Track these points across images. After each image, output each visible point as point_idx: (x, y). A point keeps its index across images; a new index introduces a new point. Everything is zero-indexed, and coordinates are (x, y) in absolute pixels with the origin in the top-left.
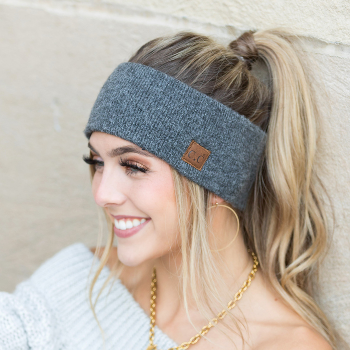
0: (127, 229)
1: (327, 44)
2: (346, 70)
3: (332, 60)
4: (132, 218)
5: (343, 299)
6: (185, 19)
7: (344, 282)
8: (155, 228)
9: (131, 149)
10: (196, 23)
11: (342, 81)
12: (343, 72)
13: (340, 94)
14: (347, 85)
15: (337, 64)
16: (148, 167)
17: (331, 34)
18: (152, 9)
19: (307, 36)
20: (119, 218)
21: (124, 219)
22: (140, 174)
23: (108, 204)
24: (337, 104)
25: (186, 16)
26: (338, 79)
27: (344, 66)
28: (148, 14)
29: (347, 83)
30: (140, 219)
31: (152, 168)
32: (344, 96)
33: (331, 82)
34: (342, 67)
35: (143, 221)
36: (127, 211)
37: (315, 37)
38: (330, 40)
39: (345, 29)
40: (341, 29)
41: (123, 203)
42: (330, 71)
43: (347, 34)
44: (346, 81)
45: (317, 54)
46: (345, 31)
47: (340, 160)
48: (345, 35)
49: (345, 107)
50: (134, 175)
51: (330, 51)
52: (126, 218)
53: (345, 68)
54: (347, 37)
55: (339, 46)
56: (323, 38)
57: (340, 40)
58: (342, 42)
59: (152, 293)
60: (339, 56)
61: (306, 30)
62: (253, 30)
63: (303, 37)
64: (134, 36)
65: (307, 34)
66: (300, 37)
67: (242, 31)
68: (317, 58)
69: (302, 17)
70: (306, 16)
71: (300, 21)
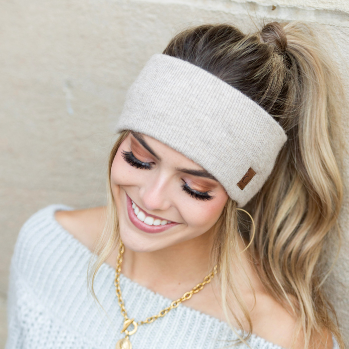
19: (333, 10)
45: (344, 27)
61: (332, 4)
62: (275, 5)
63: (329, 11)
64: (150, 16)
65: (333, 7)
66: (326, 11)
67: (264, 7)
68: (344, 31)
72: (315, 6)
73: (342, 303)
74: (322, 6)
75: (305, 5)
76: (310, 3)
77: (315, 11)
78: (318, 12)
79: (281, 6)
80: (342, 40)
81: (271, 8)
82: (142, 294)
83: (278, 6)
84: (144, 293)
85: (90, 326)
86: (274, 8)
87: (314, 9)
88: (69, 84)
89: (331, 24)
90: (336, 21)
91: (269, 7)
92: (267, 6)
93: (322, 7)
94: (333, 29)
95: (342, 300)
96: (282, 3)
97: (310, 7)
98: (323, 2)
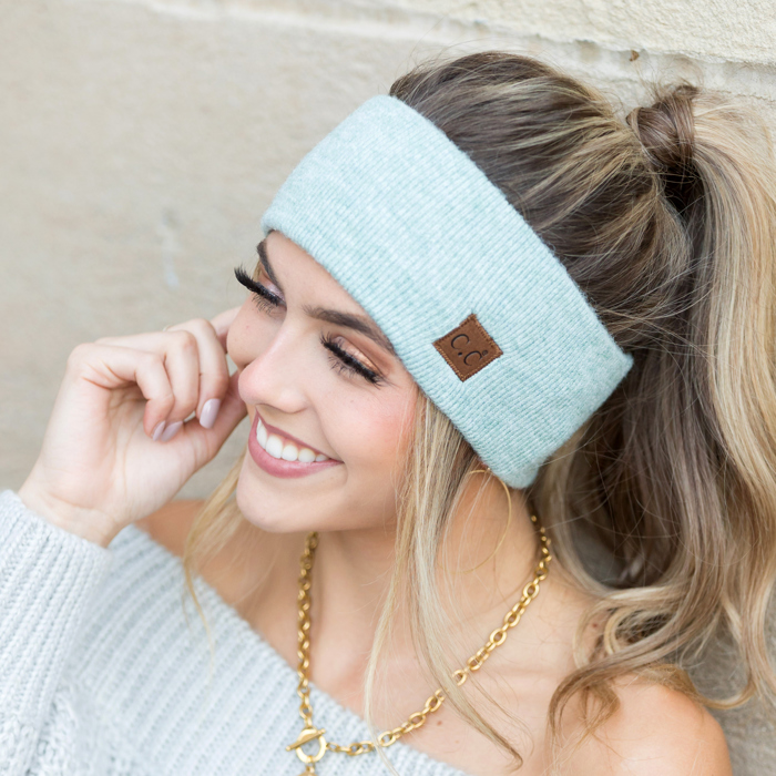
4: (300, 445)
6: (478, 26)
20: (272, 430)
25: (481, 18)
28: (392, 15)
35: (321, 458)
52: (286, 438)
61: (763, 50)
62: (637, 50)
64: (359, 66)
65: (763, 58)
66: (748, 66)
67: (612, 52)
69: (752, 20)
70: (761, 16)
71: (748, 28)
72: (725, 54)
73: (764, 729)
74: (740, 55)
75: (703, 51)
76: (713, 47)
77: (725, 64)
78: (731, 67)
79: (649, 52)
81: (629, 56)
83: (643, 50)
86: (635, 56)
87: (723, 62)
88: (171, 219)
89: (758, 95)
90: (771, 89)
91: (622, 54)
92: (620, 52)
93: (741, 57)
95: (764, 725)
96: (654, 45)
97: (714, 55)
98: (742, 46)
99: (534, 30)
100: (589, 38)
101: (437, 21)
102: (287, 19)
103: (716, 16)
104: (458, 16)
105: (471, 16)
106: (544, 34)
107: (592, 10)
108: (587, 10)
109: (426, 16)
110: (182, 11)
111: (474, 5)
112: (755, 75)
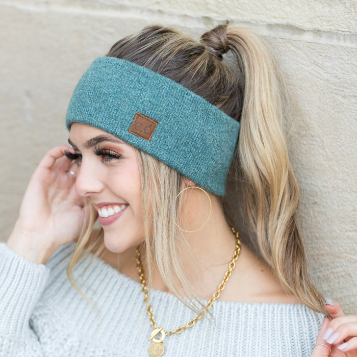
0: (109, 216)
1: (305, 31)
2: (323, 55)
3: (310, 45)
5: (321, 272)
6: (160, 12)
7: (322, 255)
8: (133, 212)
9: (103, 138)
10: (171, 15)
11: (320, 65)
12: (321, 57)
13: (318, 78)
14: (325, 69)
15: (315, 50)
16: (120, 153)
17: (309, 22)
18: (126, 3)
19: (285, 24)
21: (105, 207)
22: (114, 161)
23: (88, 193)
24: (315, 87)
25: (161, 8)
26: (316, 64)
27: (321, 51)
28: (122, 8)
29: (325, 67)
30: (120, 205)
31: (124, 154)
32: (322, 79)
33: (308, 67)
34: (319, 52)
35: (123, 207)
36: (106, 198)
37: (292, 25)
38: (307, 27)
39: (323, 16)
40: (319, 17)
41: (102, 191)
42: (307, 56)
43: (324, 21)
44: (324, 65)
45: (295, 40)
46: (323, 18)
47: (318, 140)
48: (323, 22)
49: (322, 90)
50: (108, 162)
51: (308, 37)
53: (323, 53)
54: (324, 23)
55: (317, 32)
56: (301, 25)
57: (317, 26)
58: (320, 28)
59: (141, 278)
60: (317, 42)
61: (284, 18)
62: (229, 20)
63: (281, 25)
64: (108, 29)
65: (284, 22)
66: (278, 25)
67: (218, 21)
68: (294, 44)
69: (279, 7)
70: (283, 5)
71: (277, 10)
72: (267, 21)
74: (274, 21)
75: (258, 20)
76: (262, 18)
78: (270, 26)
79: (235, 21)
80: (293, 53)
82: (163, 298)
83: (231, 20)
84: (165, 297)
85: (118, 339)
86: (228, 22)
87: (266, 24)
88: (28, 94)
89: (282, 38)
90: (287, 35)
91: (223, 21)
92: (221, 21)
94: (284, 43)
96: (236, 18)
97: (263, 21)
98: (275, 17)
99: (184, 12)
100: (208, 15)
101: (142, 10)
102: (76, 10)
103: (263, 5)
104: (151, 7)
105: (157, 7)
106: (188, 14)
107: (208, 3)
108: (207, 4)
109: (137, 8)
110: (31, 8)
111: (158, 3)
112: (280, 29)
